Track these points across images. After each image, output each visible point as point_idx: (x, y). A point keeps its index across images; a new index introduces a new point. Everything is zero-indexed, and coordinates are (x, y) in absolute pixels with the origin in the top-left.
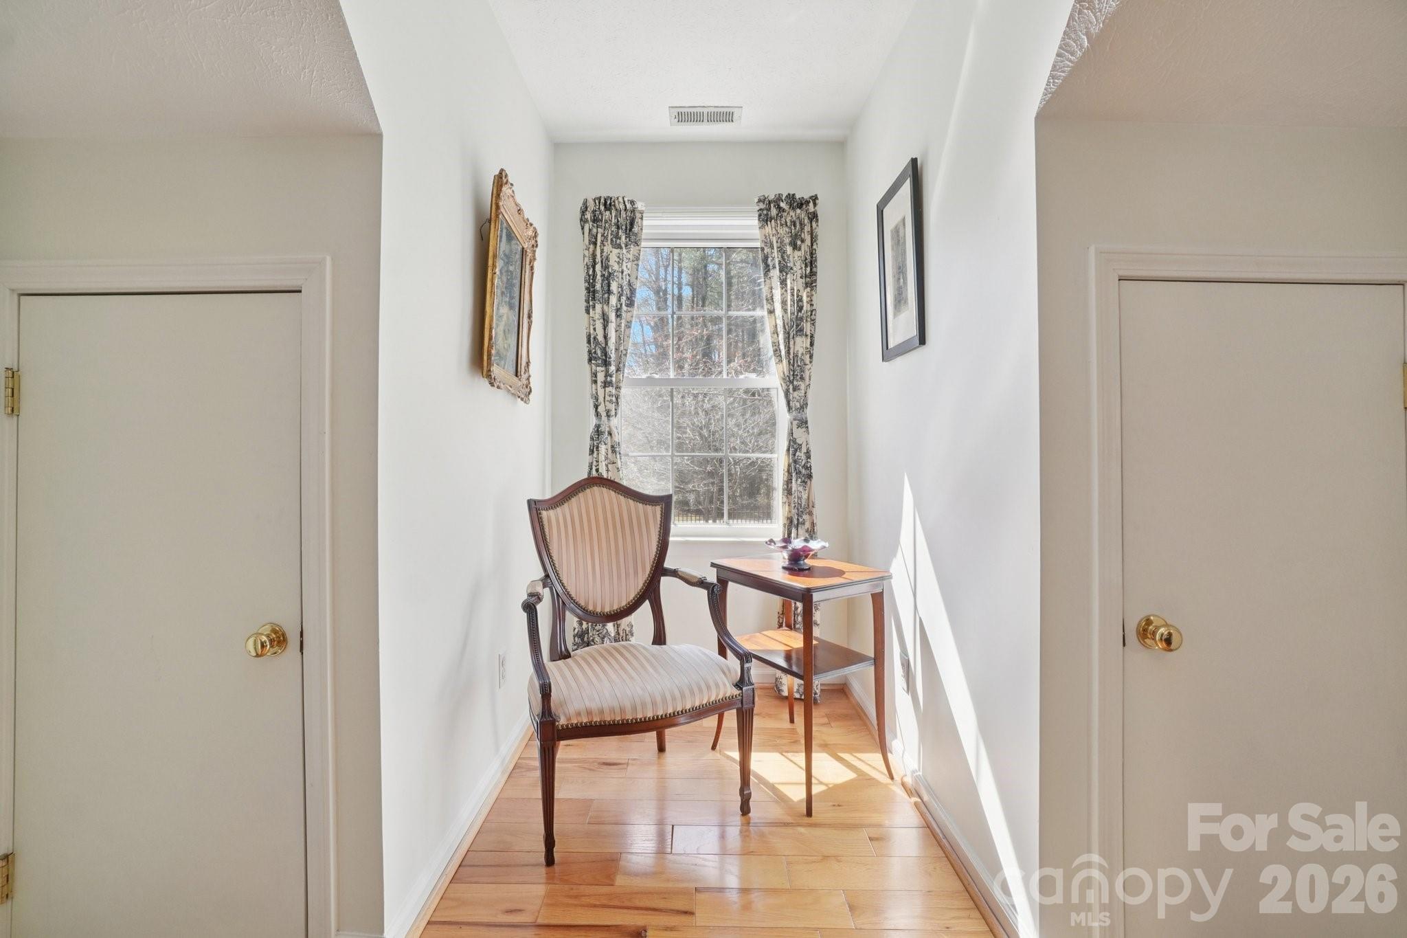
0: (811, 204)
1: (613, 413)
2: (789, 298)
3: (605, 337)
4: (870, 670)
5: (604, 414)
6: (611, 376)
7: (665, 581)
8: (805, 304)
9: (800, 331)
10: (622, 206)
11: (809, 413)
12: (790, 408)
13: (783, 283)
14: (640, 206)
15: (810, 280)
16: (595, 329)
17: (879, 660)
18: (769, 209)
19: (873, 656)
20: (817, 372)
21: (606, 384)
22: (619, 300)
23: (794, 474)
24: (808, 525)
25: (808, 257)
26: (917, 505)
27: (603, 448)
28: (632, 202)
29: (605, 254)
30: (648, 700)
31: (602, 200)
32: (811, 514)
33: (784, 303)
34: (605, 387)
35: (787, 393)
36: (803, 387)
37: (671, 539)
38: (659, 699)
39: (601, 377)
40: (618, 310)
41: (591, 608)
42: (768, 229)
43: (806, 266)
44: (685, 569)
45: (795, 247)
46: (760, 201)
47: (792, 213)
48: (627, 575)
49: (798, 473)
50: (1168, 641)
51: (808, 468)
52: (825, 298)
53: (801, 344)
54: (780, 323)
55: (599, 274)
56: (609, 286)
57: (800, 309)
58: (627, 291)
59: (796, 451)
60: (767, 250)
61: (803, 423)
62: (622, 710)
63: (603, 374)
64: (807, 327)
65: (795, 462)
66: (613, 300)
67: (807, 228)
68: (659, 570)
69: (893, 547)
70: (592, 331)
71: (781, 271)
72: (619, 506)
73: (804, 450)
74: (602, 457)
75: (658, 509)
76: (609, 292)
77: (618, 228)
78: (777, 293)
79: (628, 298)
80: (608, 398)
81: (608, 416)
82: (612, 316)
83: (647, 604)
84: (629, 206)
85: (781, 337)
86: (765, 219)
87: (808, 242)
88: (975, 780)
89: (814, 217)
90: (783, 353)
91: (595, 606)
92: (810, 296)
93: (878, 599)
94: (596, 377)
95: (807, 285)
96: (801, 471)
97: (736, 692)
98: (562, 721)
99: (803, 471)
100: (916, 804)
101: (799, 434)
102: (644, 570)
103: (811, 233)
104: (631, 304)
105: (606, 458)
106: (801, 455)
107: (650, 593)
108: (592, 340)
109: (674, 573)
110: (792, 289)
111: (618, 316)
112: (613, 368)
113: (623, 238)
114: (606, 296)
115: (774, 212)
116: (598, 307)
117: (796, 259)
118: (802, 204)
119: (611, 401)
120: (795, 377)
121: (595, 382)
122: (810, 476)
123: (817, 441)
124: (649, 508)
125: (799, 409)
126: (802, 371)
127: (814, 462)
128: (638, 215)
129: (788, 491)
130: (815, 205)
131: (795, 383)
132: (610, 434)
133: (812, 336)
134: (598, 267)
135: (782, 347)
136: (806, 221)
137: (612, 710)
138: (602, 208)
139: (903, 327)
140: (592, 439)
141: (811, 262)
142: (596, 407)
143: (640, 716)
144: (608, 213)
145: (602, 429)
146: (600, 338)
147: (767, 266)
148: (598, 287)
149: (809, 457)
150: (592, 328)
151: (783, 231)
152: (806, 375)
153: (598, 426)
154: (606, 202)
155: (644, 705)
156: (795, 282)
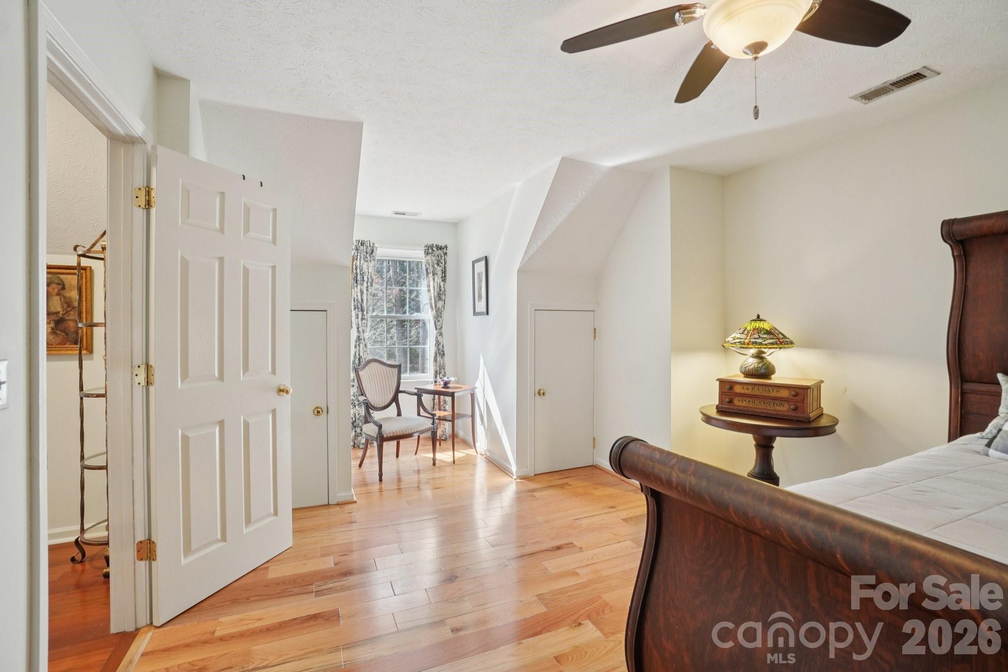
0: (445, 249)
1: (365, 331)
2: (436, 285)
3: (362, 299)
4: (470, 419)
5: (361, 332)
6: (364, 316)
7: (400, 395)
8: (442, 288)
9: (440, 299)
10: (369, 244)
11: (443, 330)
12: (436, 329)
13: (434, 279)
14: (376, 245)
15: (444, 279)
16: (357, 296)
17: (473, 416)
18: (428, 250)
19: (471, 414)
20: (446, 314)
21: (362, 319)
22: (367, 284)
23: (438, 354)
24: (443, 373)
25: (444, 270)
26: (485, 363)
27: (361, 346)
28: (373, 244)
29: (361, 264)
30: (409, 428)
31: (360, 242)
32: (444, 369)
33: (434, 287)
34: (362, 320)
35: (435, 322)
36: (441, 320)
37: (401, 381)
38: (412, 427)
39: (360, 316)
40: (367, 287)
41: (375, 406)
42: (429, 257)
43: (443, 273)
44: (406, 390)
45: (438, 265)
46: (425, 246)
47: (437, 252)
48: (387, 393)
49: (440, 354)
50: (544, 394)
51: (443, 352)
52: (449, 286)
53: (440, 304)
54: (433, 295)
55: (359, 273)
56: (363, 278)
57: (441, 290)
58: (370, 280)
59: (439, 345)
60: (427, 266)
61: (441, 334)
62: (402, 431)
63: (361, 315)
64: (443, 297)
65: (439, 349)
66: (365, 284)
67: (443, 258)
68: (398, 391)
69: (476, 377)
70: (356, 297)
71: (433, 275)
72: (383, 369)
73: (442, 345)
74: (361, 349)
75: (396, 370)
76: (363, 280)
77: (367, 253)
78: (432, 283)
79: (371, 283)
80: (363, 325)
81: (363, 332)
82: (365, 291)
83: (394, 403)
84: (371, 245)
85: (433, 301)
86: (427, 253)
87: (443, 264)
88: (501, 435)
89: (446, 254)
90: (434, 307)
91: (377, 405)
92: (444, 285)
93: (473, 396)
94: (358, 316)
95: (443, 281)
96: (440, 352)
97: (432, 426)
98: (385, 436)
99: (441, 353)
100: (485, 457)
101: (440, 338)
102: (393, 389)
103: (445, 260)
104: (372, 285)
105: (363, 350)
106: (441, 347)
107: (395, 399)
108: (356, 300)
109: (404, 392)
110: (437, 282)
111: (367, 290)
112: (365, 313)
113: (369, 258)
114: (362, 282)
115: (430, 251)
116: (359, 287)
117: (439, 270)
118: (441, 248)
119: (364, 326)
120: (438, 316)
121: (358, 318)
122: (444, 355)
123: (446, 341)
124: (393, 369)
125: (439, 329)
126: (441, 314)
127: (445, 349)
128: (375, 249)
129: (435, 360)
130: (446, 249)
131: (438, 319)
132: (364, 340)
133: (445, 300)
134: (358, 270)
135: (433, 305)
136: (443, 255)
137: (400, 431)
138: (360, 244)
139: (481, 306)
140: (356, 342)
141: (444, 272)
142: (358, 328)
143: (407, 433)
144: (362, 247)
145: (361, 337)
146: (360, 300)
147: (427, 272)
148: (358, 278)
149: (443, 347)
150: (356, 295)
151: (434, 258)
152: (442, 316)
153: (359, 337)
154: (362, 243)
155: (408, 429)
156: (438, 279)
